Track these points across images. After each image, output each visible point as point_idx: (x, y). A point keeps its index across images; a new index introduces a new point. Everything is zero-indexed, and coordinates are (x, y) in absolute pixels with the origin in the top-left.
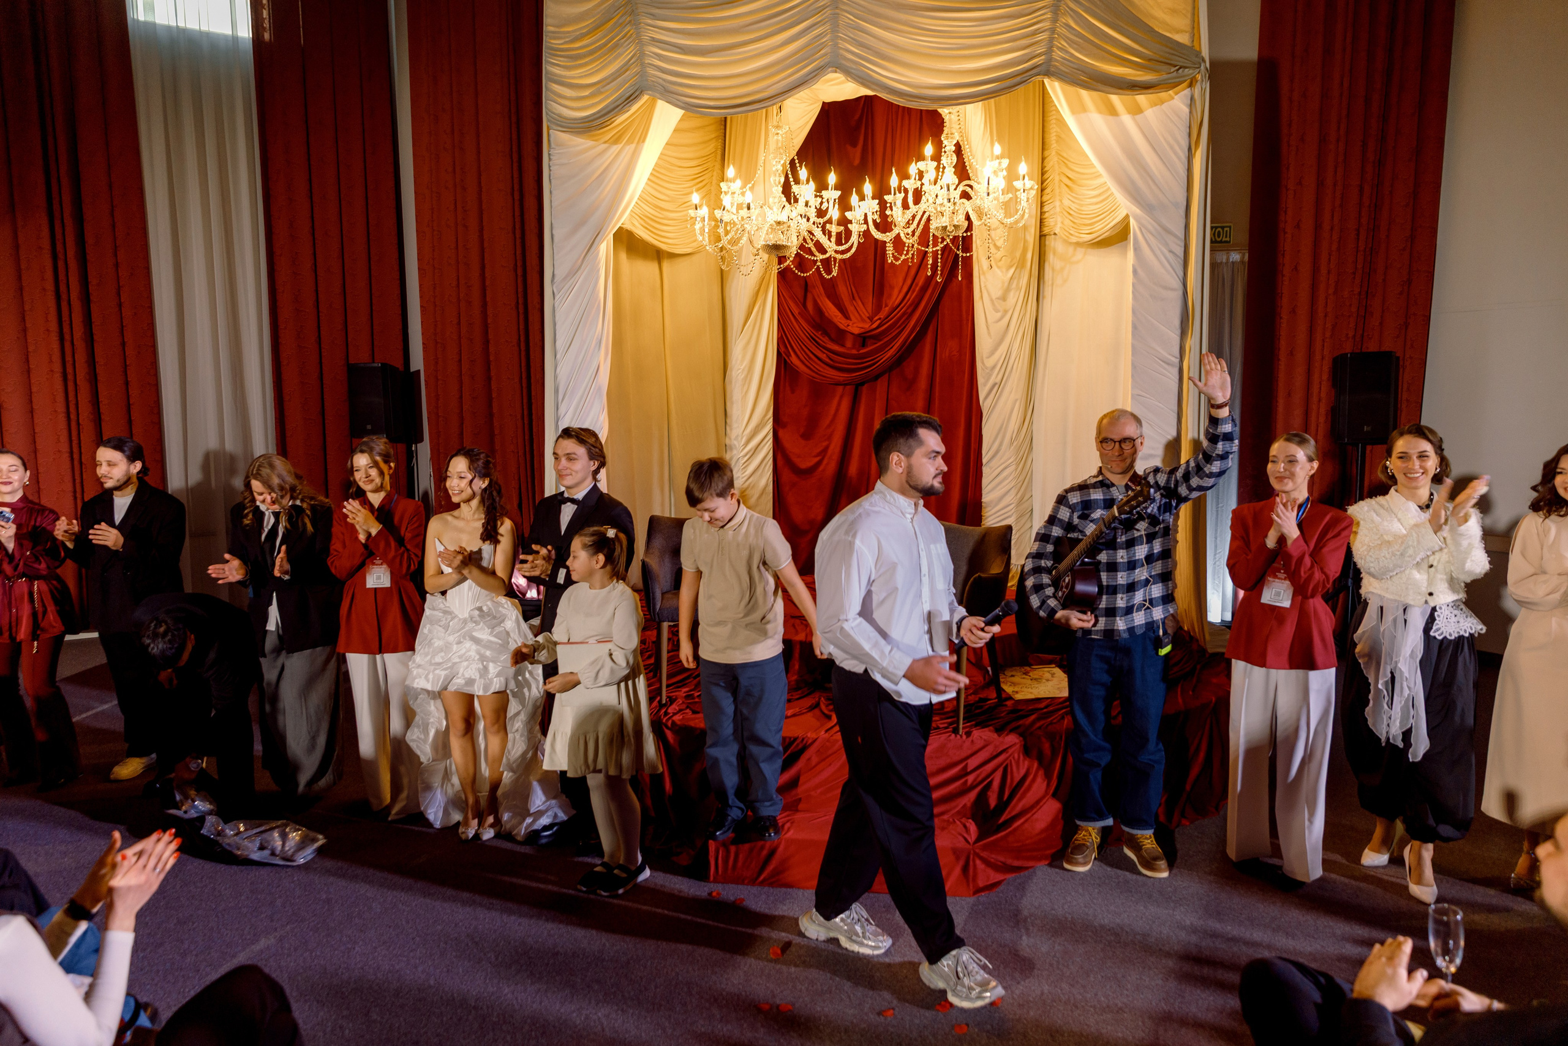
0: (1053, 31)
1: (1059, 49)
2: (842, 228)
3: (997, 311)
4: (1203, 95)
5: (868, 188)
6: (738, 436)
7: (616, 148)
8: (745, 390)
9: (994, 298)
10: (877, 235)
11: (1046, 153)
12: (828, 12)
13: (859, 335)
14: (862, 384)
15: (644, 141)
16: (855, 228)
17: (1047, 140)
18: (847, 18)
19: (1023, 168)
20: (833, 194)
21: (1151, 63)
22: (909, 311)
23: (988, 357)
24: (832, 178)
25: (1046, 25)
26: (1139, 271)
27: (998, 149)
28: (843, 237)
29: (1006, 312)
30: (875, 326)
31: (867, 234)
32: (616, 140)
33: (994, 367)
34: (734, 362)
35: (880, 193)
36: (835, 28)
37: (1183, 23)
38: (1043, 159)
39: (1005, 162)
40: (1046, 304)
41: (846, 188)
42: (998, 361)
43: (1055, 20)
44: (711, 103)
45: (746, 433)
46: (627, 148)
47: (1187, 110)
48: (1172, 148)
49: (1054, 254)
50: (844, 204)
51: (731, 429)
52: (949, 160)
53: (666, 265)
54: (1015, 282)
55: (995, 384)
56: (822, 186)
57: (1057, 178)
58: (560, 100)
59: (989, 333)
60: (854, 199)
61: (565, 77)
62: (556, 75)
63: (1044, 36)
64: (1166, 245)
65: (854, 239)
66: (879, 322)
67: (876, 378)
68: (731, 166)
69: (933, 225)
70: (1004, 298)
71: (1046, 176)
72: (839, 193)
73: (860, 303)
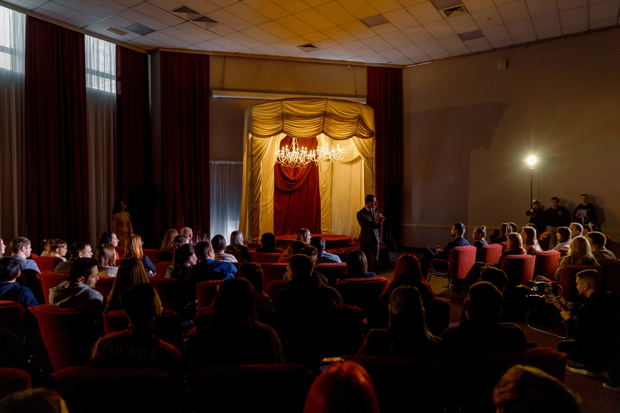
0: (356, 129)
1: (357, 132)
3: (325, 176)
4: (374, 139)
9: (324, 173)
12: (323, 123)
14: (292, 191)
18: (326, 125)
23: (322, 186)
25: (356, 128)
26: (365, 170)
33: (324, 188)
36: (323, 126)
37: (372, 127)
42: (325, 186)
43: (357, 127)
44: (298, 136)
48: (370, 148)
55: (324, 192)
59: (323, 180)
63: (355, 130)
64: (370, 165)
66: (297, 177)
67: (295, 190)
68: (287, 145)
73: (291, 173)
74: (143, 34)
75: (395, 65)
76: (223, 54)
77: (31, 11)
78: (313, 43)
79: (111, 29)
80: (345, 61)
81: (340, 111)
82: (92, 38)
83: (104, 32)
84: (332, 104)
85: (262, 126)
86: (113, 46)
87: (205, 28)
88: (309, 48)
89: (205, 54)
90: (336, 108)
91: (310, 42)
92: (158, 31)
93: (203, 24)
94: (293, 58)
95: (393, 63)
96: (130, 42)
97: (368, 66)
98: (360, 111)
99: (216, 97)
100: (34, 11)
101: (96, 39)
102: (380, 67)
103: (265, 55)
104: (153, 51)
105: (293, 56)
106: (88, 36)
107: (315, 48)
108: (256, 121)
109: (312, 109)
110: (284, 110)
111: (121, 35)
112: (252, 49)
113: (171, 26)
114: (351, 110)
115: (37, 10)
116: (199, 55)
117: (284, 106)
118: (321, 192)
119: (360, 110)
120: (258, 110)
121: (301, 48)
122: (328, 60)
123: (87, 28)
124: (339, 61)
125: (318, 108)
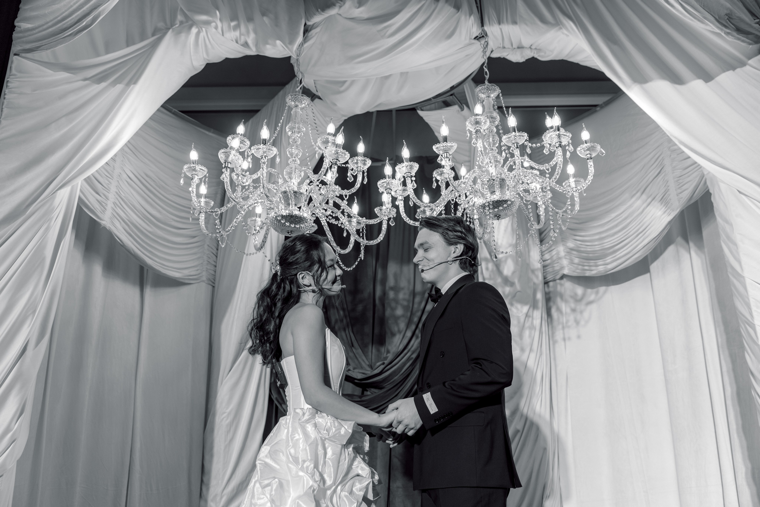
6: (216, 496)
8: (229, 439)
22: (414, 356)
30: (377, 371)
34: (218, 406)
45: (225, 492)
46: (113, 88)
51: (208, 489)
53: (149, 292)
54: (530, 319)
66: (383, 367)
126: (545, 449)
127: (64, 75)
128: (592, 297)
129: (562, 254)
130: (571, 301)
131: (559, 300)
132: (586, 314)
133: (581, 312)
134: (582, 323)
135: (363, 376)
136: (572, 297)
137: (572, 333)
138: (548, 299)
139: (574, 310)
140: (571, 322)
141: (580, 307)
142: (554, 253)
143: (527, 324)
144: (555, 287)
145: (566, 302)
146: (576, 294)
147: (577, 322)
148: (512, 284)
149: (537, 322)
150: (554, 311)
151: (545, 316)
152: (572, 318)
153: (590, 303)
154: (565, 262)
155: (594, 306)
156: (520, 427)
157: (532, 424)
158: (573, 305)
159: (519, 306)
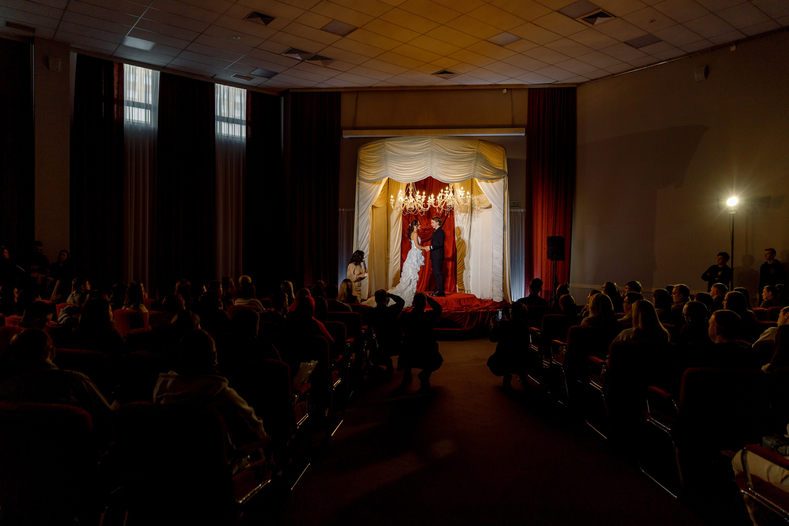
1: (477, 173)
2: (424, 203)
3: (461, 224)
4: (507, 180)
5: (432, 196)
7: (374, 185)
9: (460, 220)
10: (434, 206)
11: (473, 184)
13: (424, 229)
14: (424, 242)
15: (381, 184)
16: (429, 204)
17: (472, 181)
18: (433, 166)
19: (468, 193)
20: (424, 197)
21: (495, 174)
24: (424, 193)
25: (474, 168)
27: (462, 188)
28: (427, 206)
29: (463, 224)
30: (428, 227)
31: (431, 206)
32: (374, 184)
34: (391, 236)
35: (435, 197)
36: (431, 168)
37: (502, 165)
38: (472, 186)
39: (464, 191)
40: (473, 222)
41: (428, 195)
45: (394, 255)
46: (377, 185)
47: (503, 183)
48: (500, 190)
49: (475, 209)
50: (427, 199)
52: (451, 190)
53: (374, 210)
55: (460, 243)
56: (421, 194)
57: (475, 191)
58: (364, 175)
60: (429, 198)
61: (366, 170)
62: (362, 169)
63: (473, 170)
64: (500, 211)
65: (429, 206)
67: (428, 241)
69: (447, 205)
70: (463, 220)
71: (472, 190)
72: (426, 196)
73: (424, 221)
74: (269, 78)
75: (565, 84)
76: (357, 90)
77: (164, 67)
78: (447, 69)
79: (236, 76)
80: (499, 85)
81: (450, 150)
82: (222, 86)
83: (231, 78)
84: (438, 142)
85: (368, 170)
86: (244, 91)
87: (323, 66)
88: (445, 74)
89: (336, 91)
90: (444, 146)
91: (443, 69)
92: (280, 73)
93: (319, 62)
94: (434, 86)
95: (560, 81)
96: (260, 86)
97: (529, 88)
98: (477, 148)
99: (348, 137)
100: (167, 67)
101: (226, 87)
102: (545, 88)
103: (402, 87)
104: (285, 92)
105: (434, 85)
106: (219, 85)
107: (453, 74)
108: (363, 164)
109: (416, 150)
110: (387, 152)
111: (249, 80)
112: (383, 81)
113: (290, 68)
114: (464, 147)
115: (169, 66)
116: (330, 92)
117: (387, 147)
118: (457, 243)
119: (477, 146)
120: (365, 153)
121: (437, 75)
122: (477, 86)
123: (217, 77)
124: (490, 85)
125: (423, 148)
126: (466, 247)
127: (369, 184)
128: (482, 211)
129: (476, 199)
130: (477, 211)
131: (474, 210)
132: (480, 215)
133: (479, 214)
134: (479, 217)
135: (425, 228)
136: (477, 210)
137: (476, 219)
138: (472, 209)
139: (477, 213)
140: (476, 216)
141: (479, 212)
142: (474, 197)
143: (465, 217)
144: (474, 206)
145: (476, 211)
146: (478, 209)
147: (478, 216)
148: (461, 208)
149: (467, 217)
150: (473, 212)
151: (470, 214)
152: (477, 215)
153: (481, 212)
154: (476, 201)
155: (482, 213)
156: (461, 241)
157: (464, 241)
158: (477, 212)
159: (462, 213)
